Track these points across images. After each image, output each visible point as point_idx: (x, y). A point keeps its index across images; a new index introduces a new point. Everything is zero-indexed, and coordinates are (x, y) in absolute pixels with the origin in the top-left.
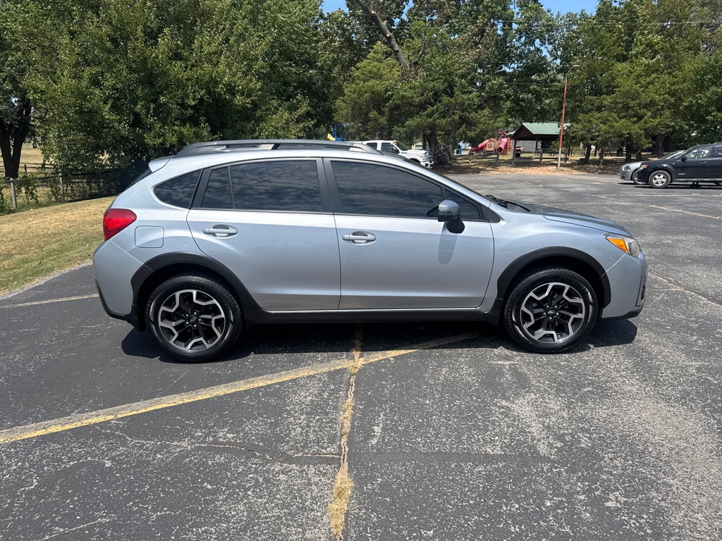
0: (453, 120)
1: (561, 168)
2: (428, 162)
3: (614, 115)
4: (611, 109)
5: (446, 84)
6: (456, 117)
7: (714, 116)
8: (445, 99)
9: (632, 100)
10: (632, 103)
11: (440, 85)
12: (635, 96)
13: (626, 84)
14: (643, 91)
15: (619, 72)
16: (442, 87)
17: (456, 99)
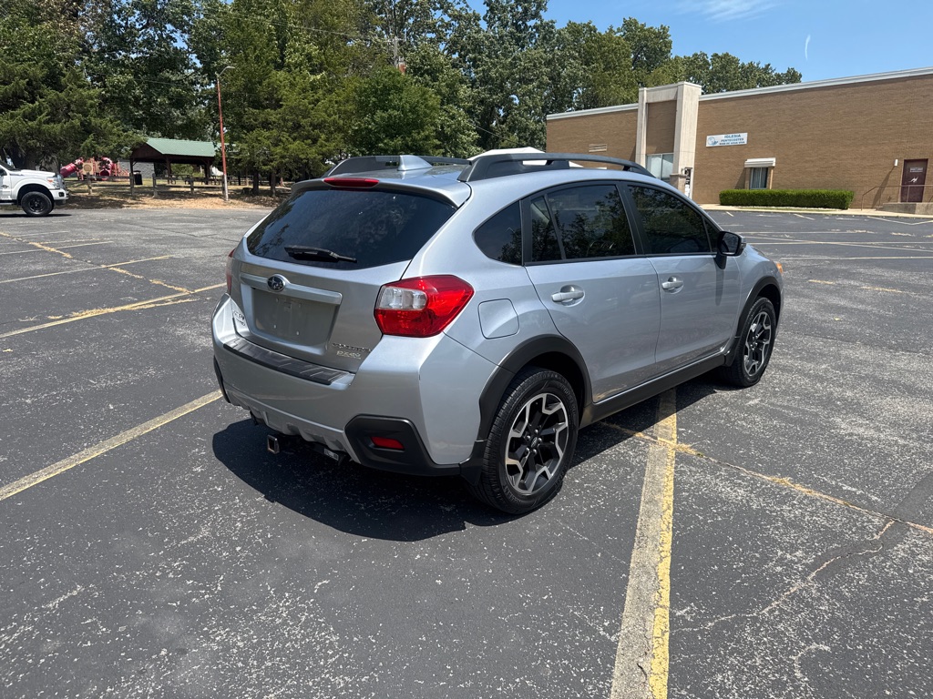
0: (73, 127)
1: (231, 200)
2: (62, 190)
3: (286, 135)
4: (280, 128)
5: (46, 71)
6: (77, 122)
7: (385, 144)
8: (52, 94)
9: (303, 118)
10: (303, 122)
11: (38, 72)
12: (306, 114)
13: (291, 98)
14: (313, 109)
15: (281, 82)
16: (40, 74)
17: (68, 95)
